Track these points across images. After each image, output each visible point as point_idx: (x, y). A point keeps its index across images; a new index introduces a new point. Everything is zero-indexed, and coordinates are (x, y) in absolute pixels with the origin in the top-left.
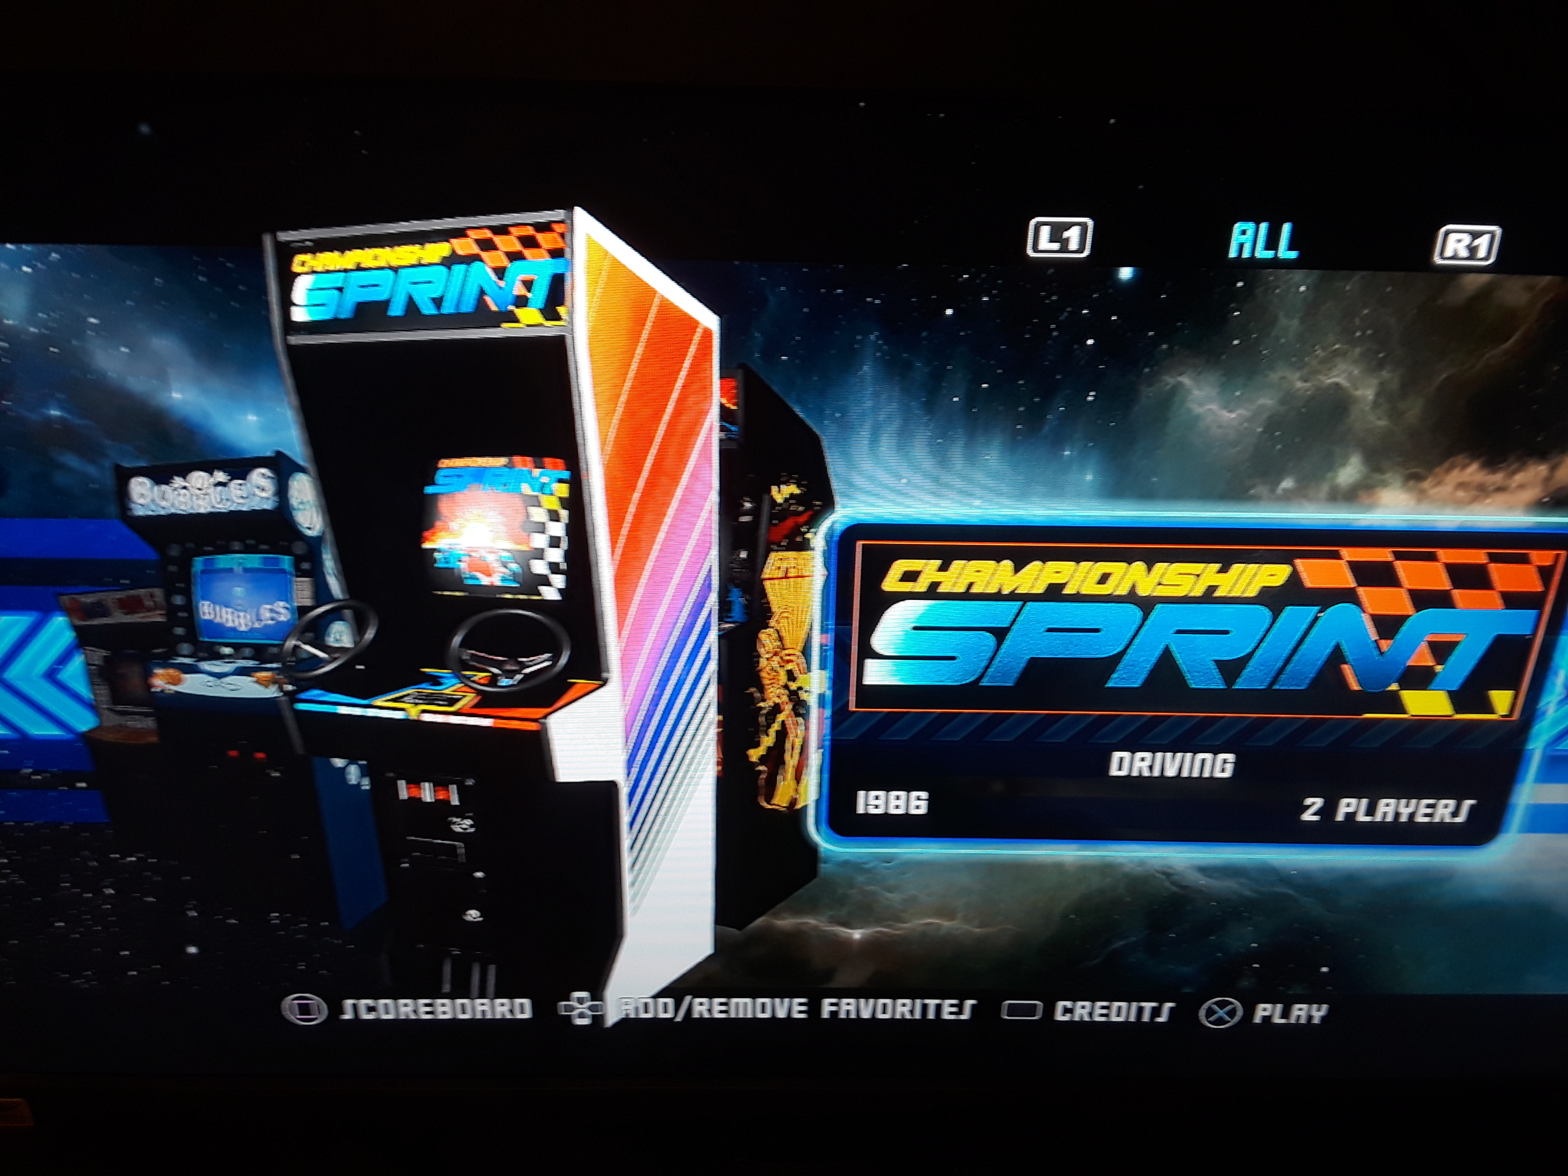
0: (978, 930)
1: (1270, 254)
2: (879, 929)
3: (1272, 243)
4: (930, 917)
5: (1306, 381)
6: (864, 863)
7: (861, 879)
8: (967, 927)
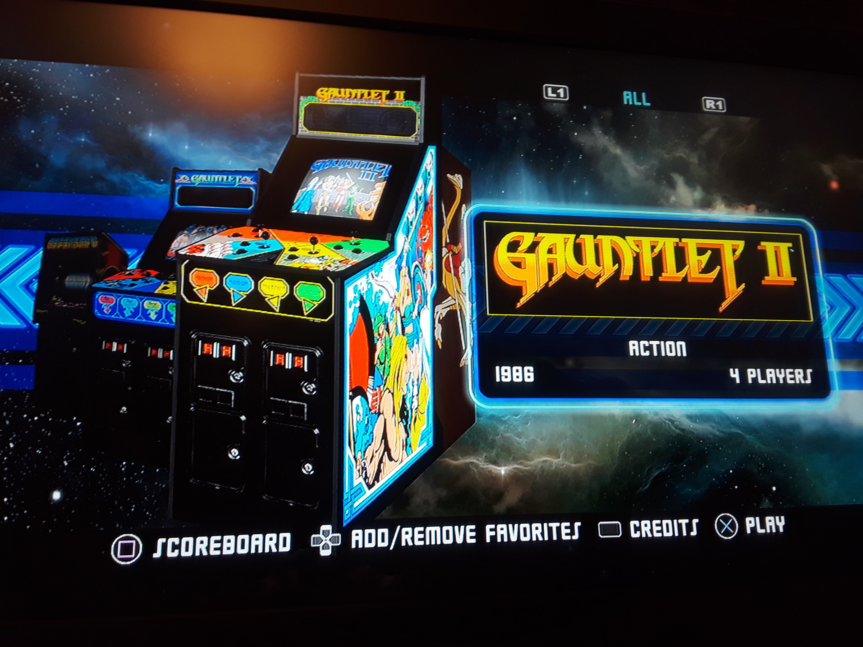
0: (574, 465)
1: (639, 104)
2: (516, 466)
3: (640, 99)
4: (545, 455)
5: (668, 154)
6: (503, 417)
7: (502, 428)
8: (567, 463)
